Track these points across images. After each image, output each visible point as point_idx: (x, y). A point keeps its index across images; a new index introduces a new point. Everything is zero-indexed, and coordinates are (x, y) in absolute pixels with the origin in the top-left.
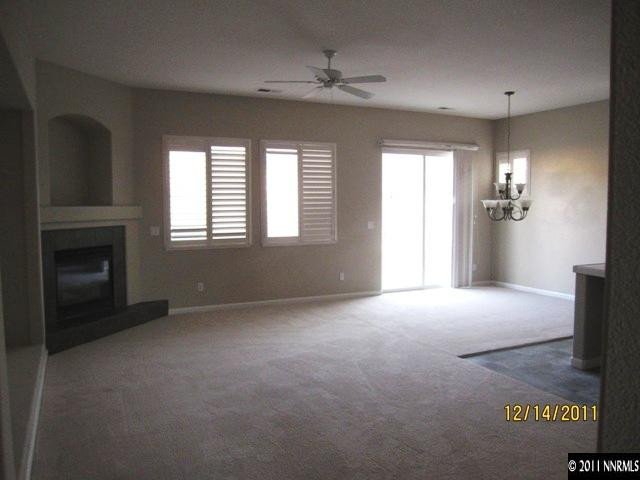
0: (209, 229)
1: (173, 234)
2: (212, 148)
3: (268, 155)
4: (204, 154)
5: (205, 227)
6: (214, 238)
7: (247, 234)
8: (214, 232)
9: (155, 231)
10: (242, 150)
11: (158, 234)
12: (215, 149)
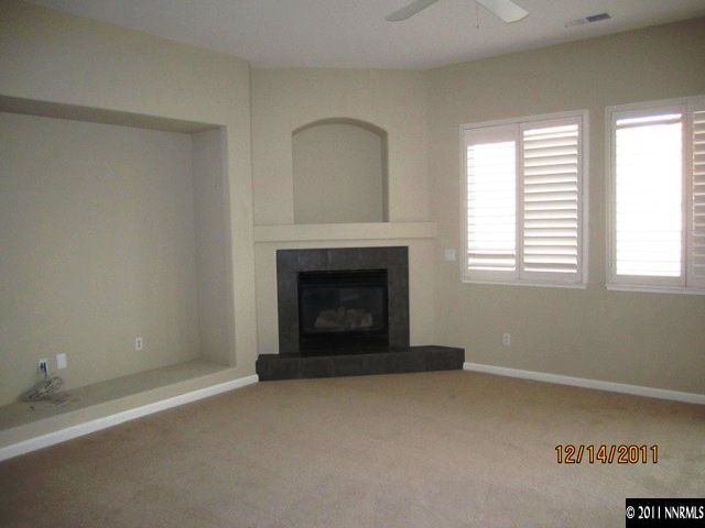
0: (519, 256)
1: (471, 261)
2: (526, 133)
3: (619, 133)
4: (513, 143)
5: (514, 253)
6: (526, 269)
7: (579, 267)
8: (527, 260)
9: (450, 255)
10: (572, 129)
11: (454, 258)
12: (530, 134)
